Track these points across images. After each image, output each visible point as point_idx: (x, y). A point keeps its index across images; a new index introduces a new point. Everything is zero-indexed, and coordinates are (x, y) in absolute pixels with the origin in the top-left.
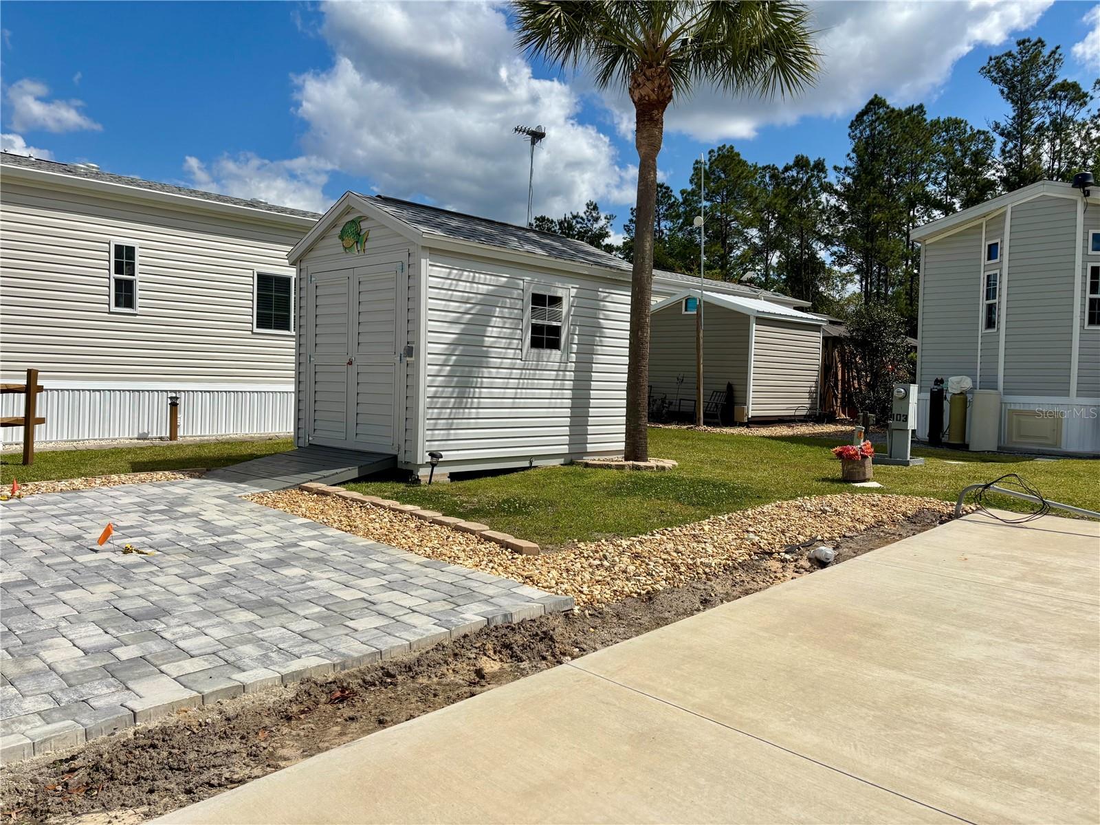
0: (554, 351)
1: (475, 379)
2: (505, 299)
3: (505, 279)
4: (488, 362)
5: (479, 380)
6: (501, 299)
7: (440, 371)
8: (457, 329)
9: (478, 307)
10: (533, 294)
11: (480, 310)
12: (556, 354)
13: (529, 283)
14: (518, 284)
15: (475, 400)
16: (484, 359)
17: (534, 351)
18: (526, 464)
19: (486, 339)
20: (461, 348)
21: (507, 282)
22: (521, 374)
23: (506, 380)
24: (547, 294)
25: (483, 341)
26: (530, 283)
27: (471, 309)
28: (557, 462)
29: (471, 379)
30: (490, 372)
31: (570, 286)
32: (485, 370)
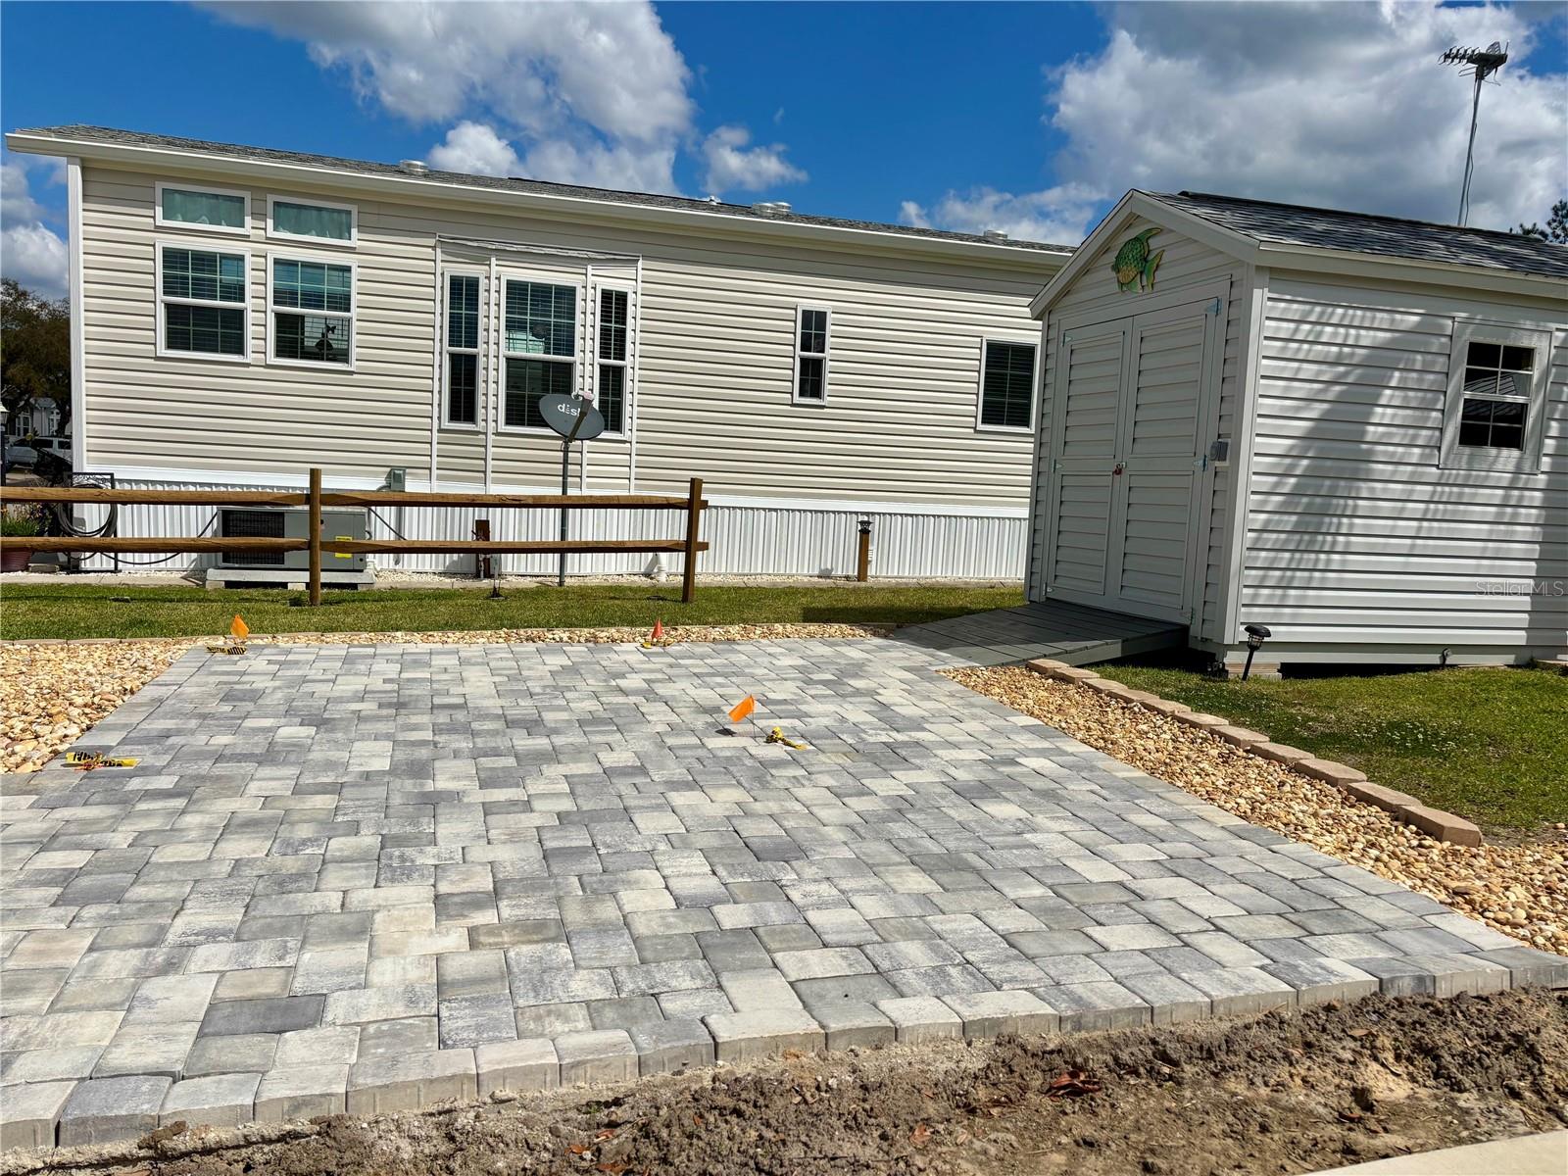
0: (1505, 452)
1: (1342, 502)
2: (1412, 356)
3: (1416, 319)
4: (1369, 471)
5: (1350, 502)
6: (1406, 355)
7: (1277, 485)
8: (1317, 410)
9: (1359, 371)
10: (1472, 345)
11: (1361, 376)
12: (1509, 456)
13: (1464, 324)
14: (1442, 327)
15: (1341, 539)
16: (1363, 466)
17: (1467, 450)
18: (1434, 659)
19: (1371, 429)
20: (1318, 444)
21: (1419, 324)
22: (1434, 492)
23: (1399, 504)
24: (1502, 342)
25: (1364, 433)
26: (1466, 322)
27: (1346, 374)
28: (1499, 661)
29: (1335, 501)
30: (1373, 490)
31: (1554, 326)
32: (1363, 485)
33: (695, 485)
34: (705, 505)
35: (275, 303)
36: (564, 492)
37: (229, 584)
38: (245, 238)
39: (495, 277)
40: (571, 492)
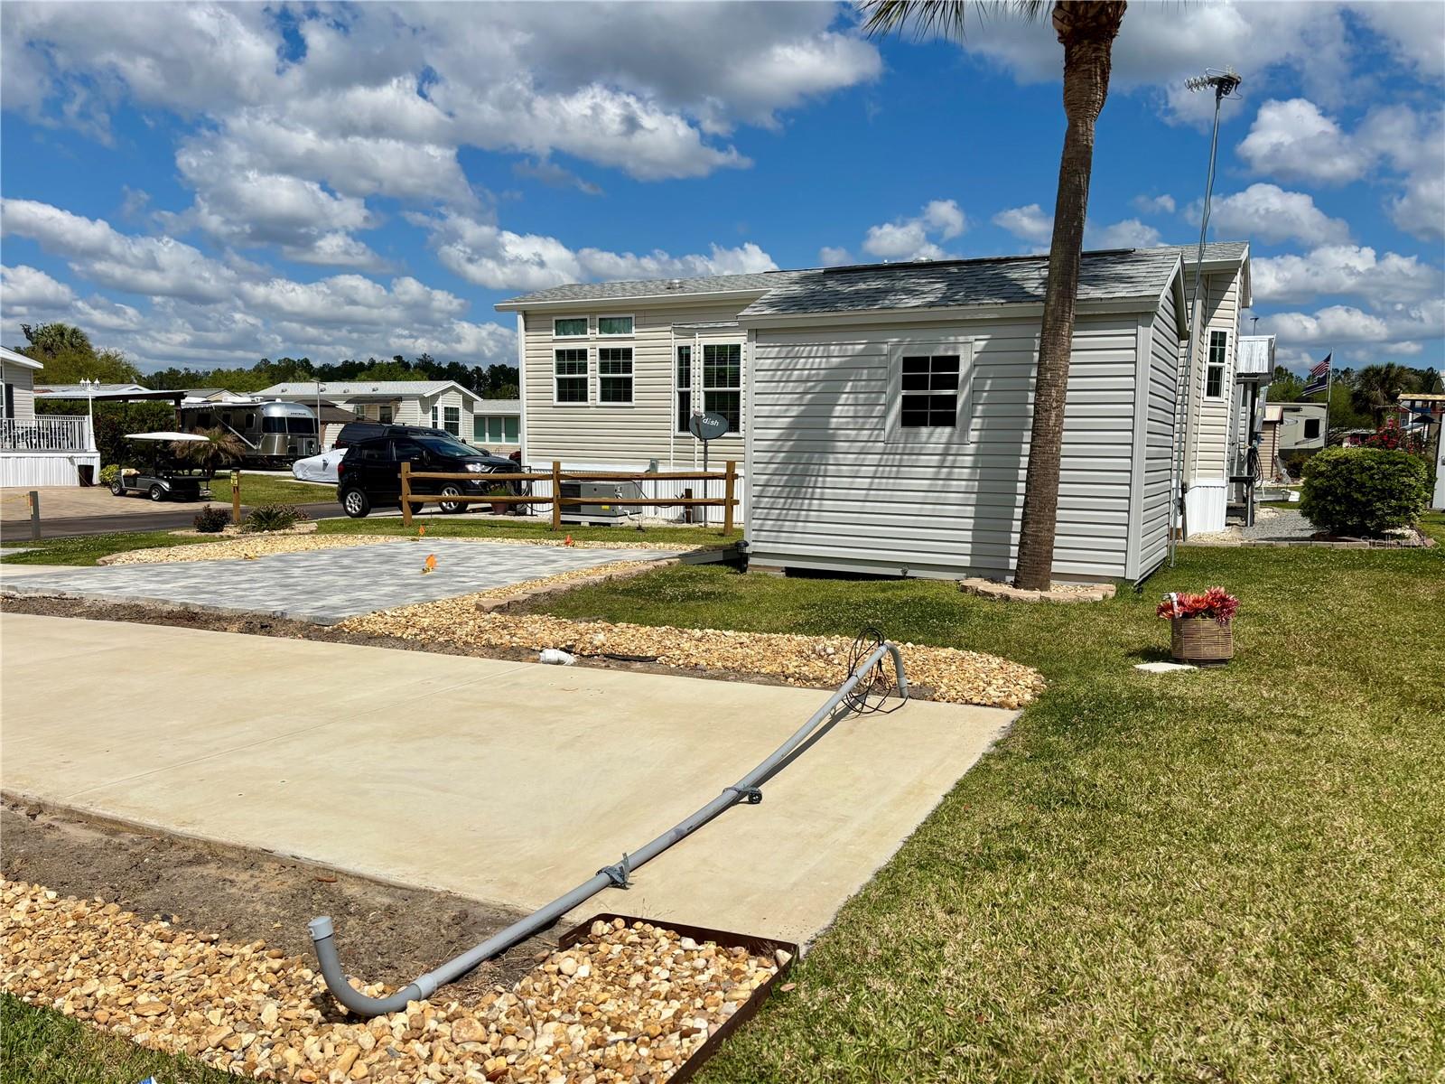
0: (939, 430)
1: (817, 467)
2: (860, 371)
3: (862, 346)
4: (834, 447)
5: (823, 467)
6: (855, 371)
7: (772, 458)
8: (795, 411)
9: (822, 384)
10: (906, 360)
11: (823, 388)
12: (944, 433)
13: (895, 347)
14: (881, 350)
15: (818, 490)
16: (832, 444)
17: (906, 430)
18: (898, 572)
19: (835, 420)
20: (798, 432)
21: (864, 349)
22: (881, 459)
23: (856, 468)
24: (931, 355)
25: (828, 423)
26: (899, 344)
27: (814, 387)
29: (812, 467)
30: (836, 459)
31: (972, 338)
32: (831, 456)
33: (731, 465)
34: (737, 476)
35: (602, 372)
36: (705, 470)
37: (591, 524)
38: (587, 340)
39: (698, 345)
40: (709, 470)
